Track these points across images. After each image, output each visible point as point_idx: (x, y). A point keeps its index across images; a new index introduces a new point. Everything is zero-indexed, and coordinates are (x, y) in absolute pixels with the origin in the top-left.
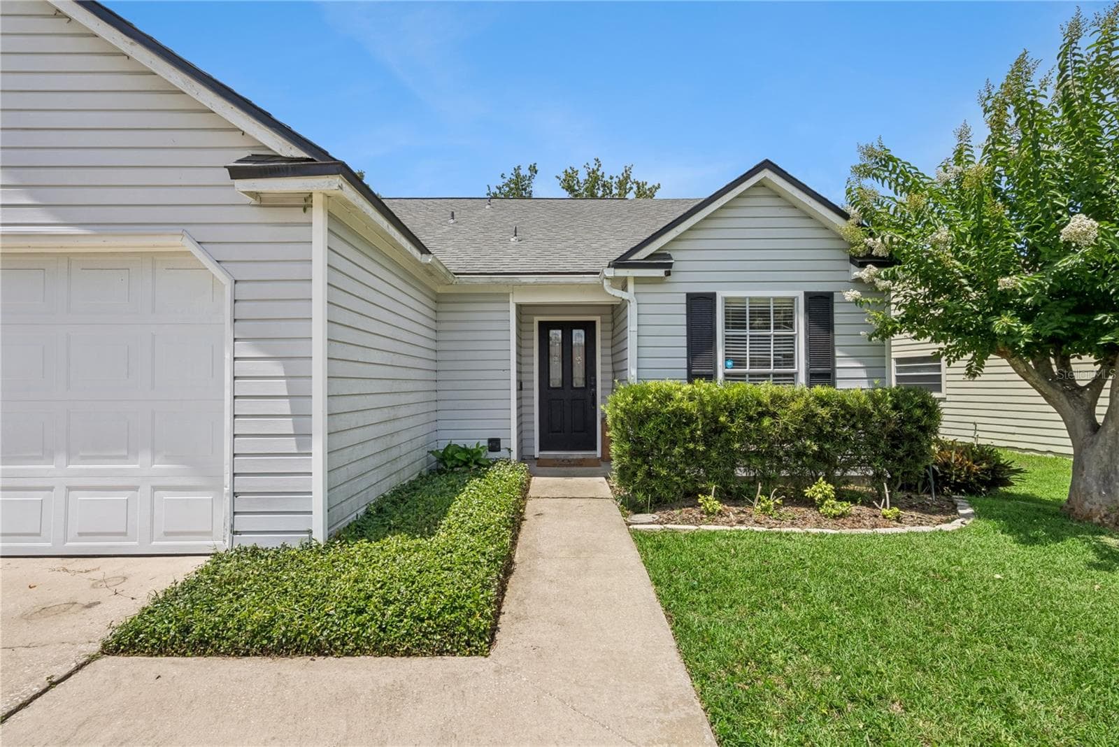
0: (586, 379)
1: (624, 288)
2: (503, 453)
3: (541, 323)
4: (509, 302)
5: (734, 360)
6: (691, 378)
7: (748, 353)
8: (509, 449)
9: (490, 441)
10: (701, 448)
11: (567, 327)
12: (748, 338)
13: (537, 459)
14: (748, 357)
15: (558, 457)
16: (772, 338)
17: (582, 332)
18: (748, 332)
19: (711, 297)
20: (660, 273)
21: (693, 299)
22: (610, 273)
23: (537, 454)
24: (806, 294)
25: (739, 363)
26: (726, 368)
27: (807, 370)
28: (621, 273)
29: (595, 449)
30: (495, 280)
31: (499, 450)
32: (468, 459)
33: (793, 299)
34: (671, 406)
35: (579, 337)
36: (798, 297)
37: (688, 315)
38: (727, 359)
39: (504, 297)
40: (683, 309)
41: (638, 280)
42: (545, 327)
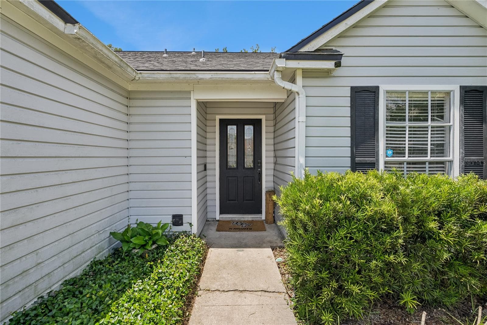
0: (254, 162)
1: (293, 80)
2: (185, 227)
3: (221, 120)
4: (190, 98)
5: (393, 149)
6: (355, 166)
7: (407, 142)
8: (191, 224)
9: (174, 216)
10: (404, 260)
11: (241, 124)
12: (407, 129)
13: (218, 221)
14: (407, 146)
15: (233, 219)
16: (430, 129)
17: (251, 127)
18: (407, 124)
19: (374, 91)
20: (329, 64)
21: (356, 92)
22: (281, 63)
23: (218, 217)
24: (461, 87)
25: (399, 152)
26: (387, 156)
27: (462, 159)
28: (293, 64)
29: (260, 212)
30: (175, 76)
31: (182, 224)
32: (146, 241)
33: (448, 93)
34: (370, 210)
35: (249, 131)
36: (453, 91)
37: (352, 107)
38: (387, 148)
39: (185, 95)
40: (347, 102)
41: (307, 74)
42: (224, 124)
